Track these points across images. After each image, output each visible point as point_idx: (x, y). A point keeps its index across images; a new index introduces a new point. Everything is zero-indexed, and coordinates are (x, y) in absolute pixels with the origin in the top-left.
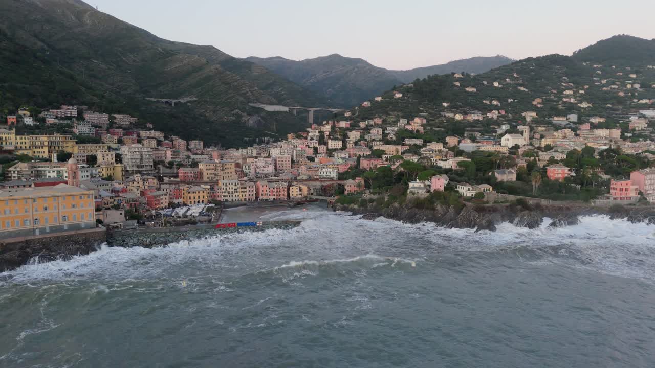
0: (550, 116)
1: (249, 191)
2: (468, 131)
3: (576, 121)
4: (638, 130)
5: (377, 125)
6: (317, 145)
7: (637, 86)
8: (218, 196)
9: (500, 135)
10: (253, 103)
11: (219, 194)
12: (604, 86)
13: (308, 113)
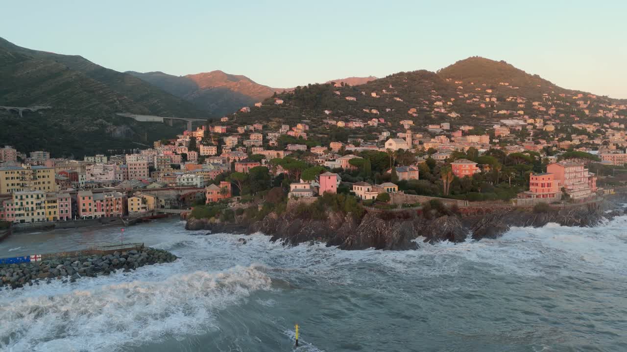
0: (426, 124)
1: (62, 206)
2: (351, 137)
3: (449, 129)
4: (504, 137)
5: (256, 131)
6: (186, 152)
7: (494, 99)
8: (8, 215)
9: (382, 141)
10: (121, 112)
11: (10, 212)
12: (467, 99)
13: (186, 124)
